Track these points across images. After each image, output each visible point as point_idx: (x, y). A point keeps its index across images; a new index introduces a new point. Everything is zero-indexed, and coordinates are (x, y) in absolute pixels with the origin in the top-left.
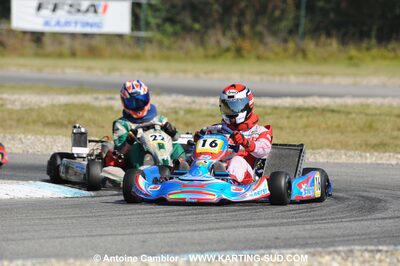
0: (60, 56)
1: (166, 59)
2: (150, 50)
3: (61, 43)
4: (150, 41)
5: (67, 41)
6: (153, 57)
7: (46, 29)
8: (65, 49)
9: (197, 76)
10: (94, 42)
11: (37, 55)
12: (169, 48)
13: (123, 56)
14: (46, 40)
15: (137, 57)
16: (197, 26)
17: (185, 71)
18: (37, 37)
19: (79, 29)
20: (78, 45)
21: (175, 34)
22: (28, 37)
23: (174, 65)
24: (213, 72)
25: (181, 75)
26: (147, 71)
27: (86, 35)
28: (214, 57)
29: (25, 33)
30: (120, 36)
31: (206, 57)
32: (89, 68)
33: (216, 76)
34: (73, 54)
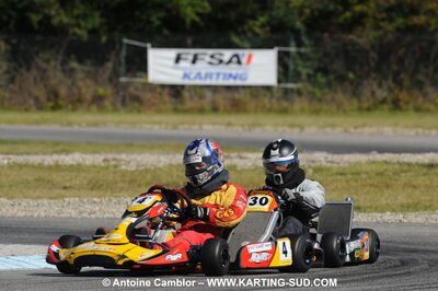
0: (201, 111)
1: (317, 112)
2: (299, 103)
3: (201, 97)
4: (299, 93)
5: (209, 94)
6: (302, 110)
7: (187, 82)
8: (206, 103)
9: (346, 131)
10: (238, 96)
11: (176, 110)
12: (320, 100)
13: (270, 110)
14: (186, 94)
15: (284, 111)
16: (351, 75)
17: (333, 126)
18: (176, 91)
19: (221, 82)
20: (220, 98)
21: (329, 85)
22: (166, 91)
23: (323, 119)
24: (364, 125)
25: (328, 130)
26: (292, 126)
27: (228, 88)
28: (369, 109)
29: (163, 86)
30: (268, 88)
31: (360, 109)
32: (229, 124)
33: (367, 130)
34: (215, 109)
